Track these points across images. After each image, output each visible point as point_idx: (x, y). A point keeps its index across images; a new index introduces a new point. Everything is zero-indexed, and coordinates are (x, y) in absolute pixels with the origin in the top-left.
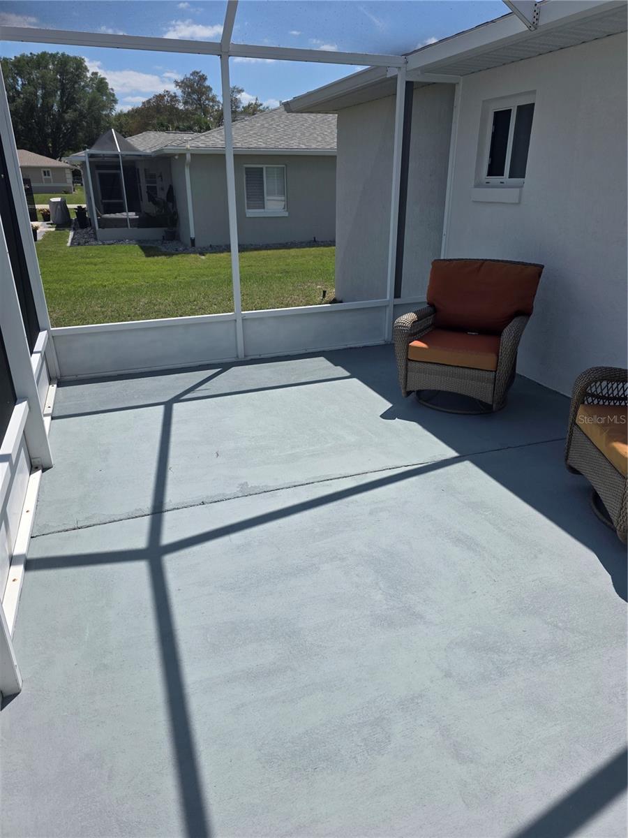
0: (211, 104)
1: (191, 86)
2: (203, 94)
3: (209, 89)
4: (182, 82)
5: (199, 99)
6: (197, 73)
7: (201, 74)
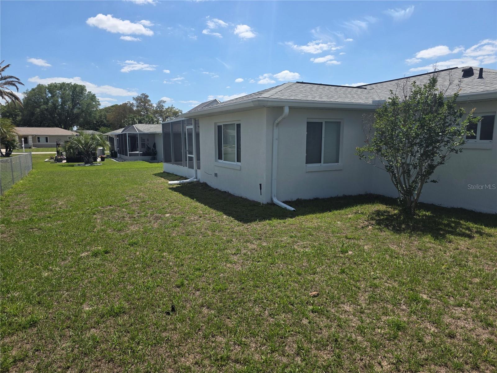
0: (150, 107)
1: (141, 100)
2: (147, 103)
3: (150, 101)
4: (137, 98)
5: (145, 105)
6: (144, 94)
7: (146, 95)
